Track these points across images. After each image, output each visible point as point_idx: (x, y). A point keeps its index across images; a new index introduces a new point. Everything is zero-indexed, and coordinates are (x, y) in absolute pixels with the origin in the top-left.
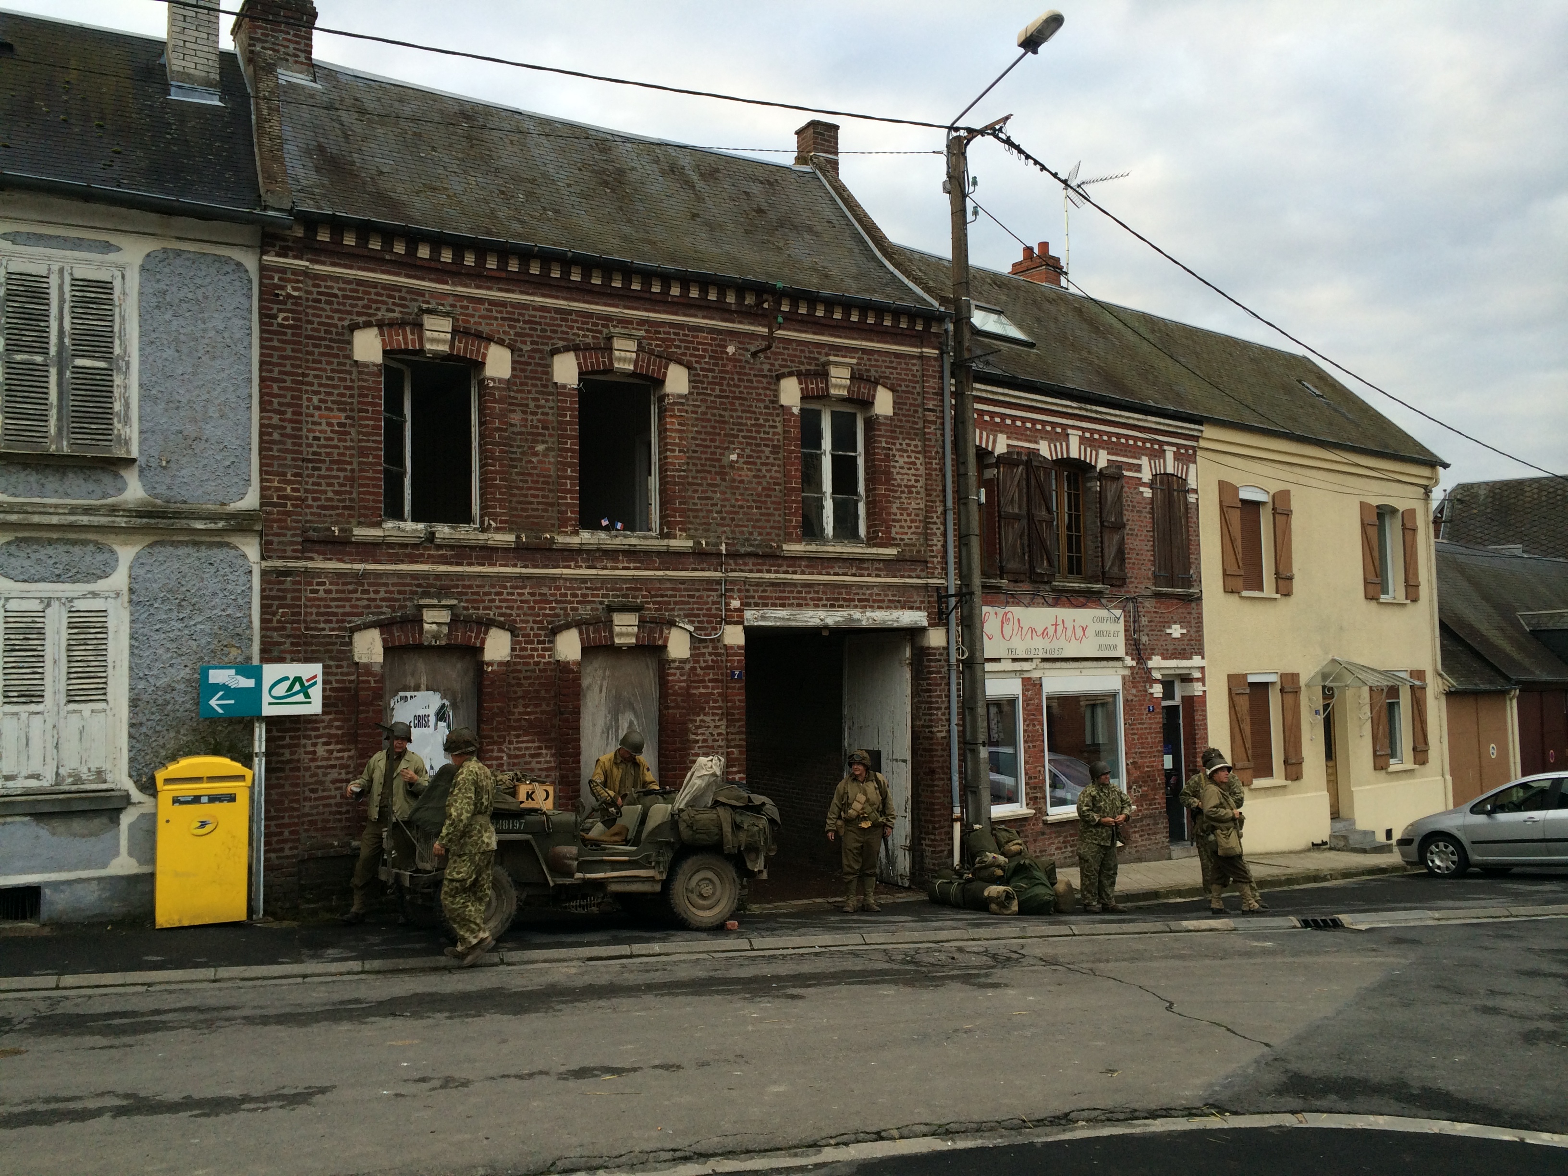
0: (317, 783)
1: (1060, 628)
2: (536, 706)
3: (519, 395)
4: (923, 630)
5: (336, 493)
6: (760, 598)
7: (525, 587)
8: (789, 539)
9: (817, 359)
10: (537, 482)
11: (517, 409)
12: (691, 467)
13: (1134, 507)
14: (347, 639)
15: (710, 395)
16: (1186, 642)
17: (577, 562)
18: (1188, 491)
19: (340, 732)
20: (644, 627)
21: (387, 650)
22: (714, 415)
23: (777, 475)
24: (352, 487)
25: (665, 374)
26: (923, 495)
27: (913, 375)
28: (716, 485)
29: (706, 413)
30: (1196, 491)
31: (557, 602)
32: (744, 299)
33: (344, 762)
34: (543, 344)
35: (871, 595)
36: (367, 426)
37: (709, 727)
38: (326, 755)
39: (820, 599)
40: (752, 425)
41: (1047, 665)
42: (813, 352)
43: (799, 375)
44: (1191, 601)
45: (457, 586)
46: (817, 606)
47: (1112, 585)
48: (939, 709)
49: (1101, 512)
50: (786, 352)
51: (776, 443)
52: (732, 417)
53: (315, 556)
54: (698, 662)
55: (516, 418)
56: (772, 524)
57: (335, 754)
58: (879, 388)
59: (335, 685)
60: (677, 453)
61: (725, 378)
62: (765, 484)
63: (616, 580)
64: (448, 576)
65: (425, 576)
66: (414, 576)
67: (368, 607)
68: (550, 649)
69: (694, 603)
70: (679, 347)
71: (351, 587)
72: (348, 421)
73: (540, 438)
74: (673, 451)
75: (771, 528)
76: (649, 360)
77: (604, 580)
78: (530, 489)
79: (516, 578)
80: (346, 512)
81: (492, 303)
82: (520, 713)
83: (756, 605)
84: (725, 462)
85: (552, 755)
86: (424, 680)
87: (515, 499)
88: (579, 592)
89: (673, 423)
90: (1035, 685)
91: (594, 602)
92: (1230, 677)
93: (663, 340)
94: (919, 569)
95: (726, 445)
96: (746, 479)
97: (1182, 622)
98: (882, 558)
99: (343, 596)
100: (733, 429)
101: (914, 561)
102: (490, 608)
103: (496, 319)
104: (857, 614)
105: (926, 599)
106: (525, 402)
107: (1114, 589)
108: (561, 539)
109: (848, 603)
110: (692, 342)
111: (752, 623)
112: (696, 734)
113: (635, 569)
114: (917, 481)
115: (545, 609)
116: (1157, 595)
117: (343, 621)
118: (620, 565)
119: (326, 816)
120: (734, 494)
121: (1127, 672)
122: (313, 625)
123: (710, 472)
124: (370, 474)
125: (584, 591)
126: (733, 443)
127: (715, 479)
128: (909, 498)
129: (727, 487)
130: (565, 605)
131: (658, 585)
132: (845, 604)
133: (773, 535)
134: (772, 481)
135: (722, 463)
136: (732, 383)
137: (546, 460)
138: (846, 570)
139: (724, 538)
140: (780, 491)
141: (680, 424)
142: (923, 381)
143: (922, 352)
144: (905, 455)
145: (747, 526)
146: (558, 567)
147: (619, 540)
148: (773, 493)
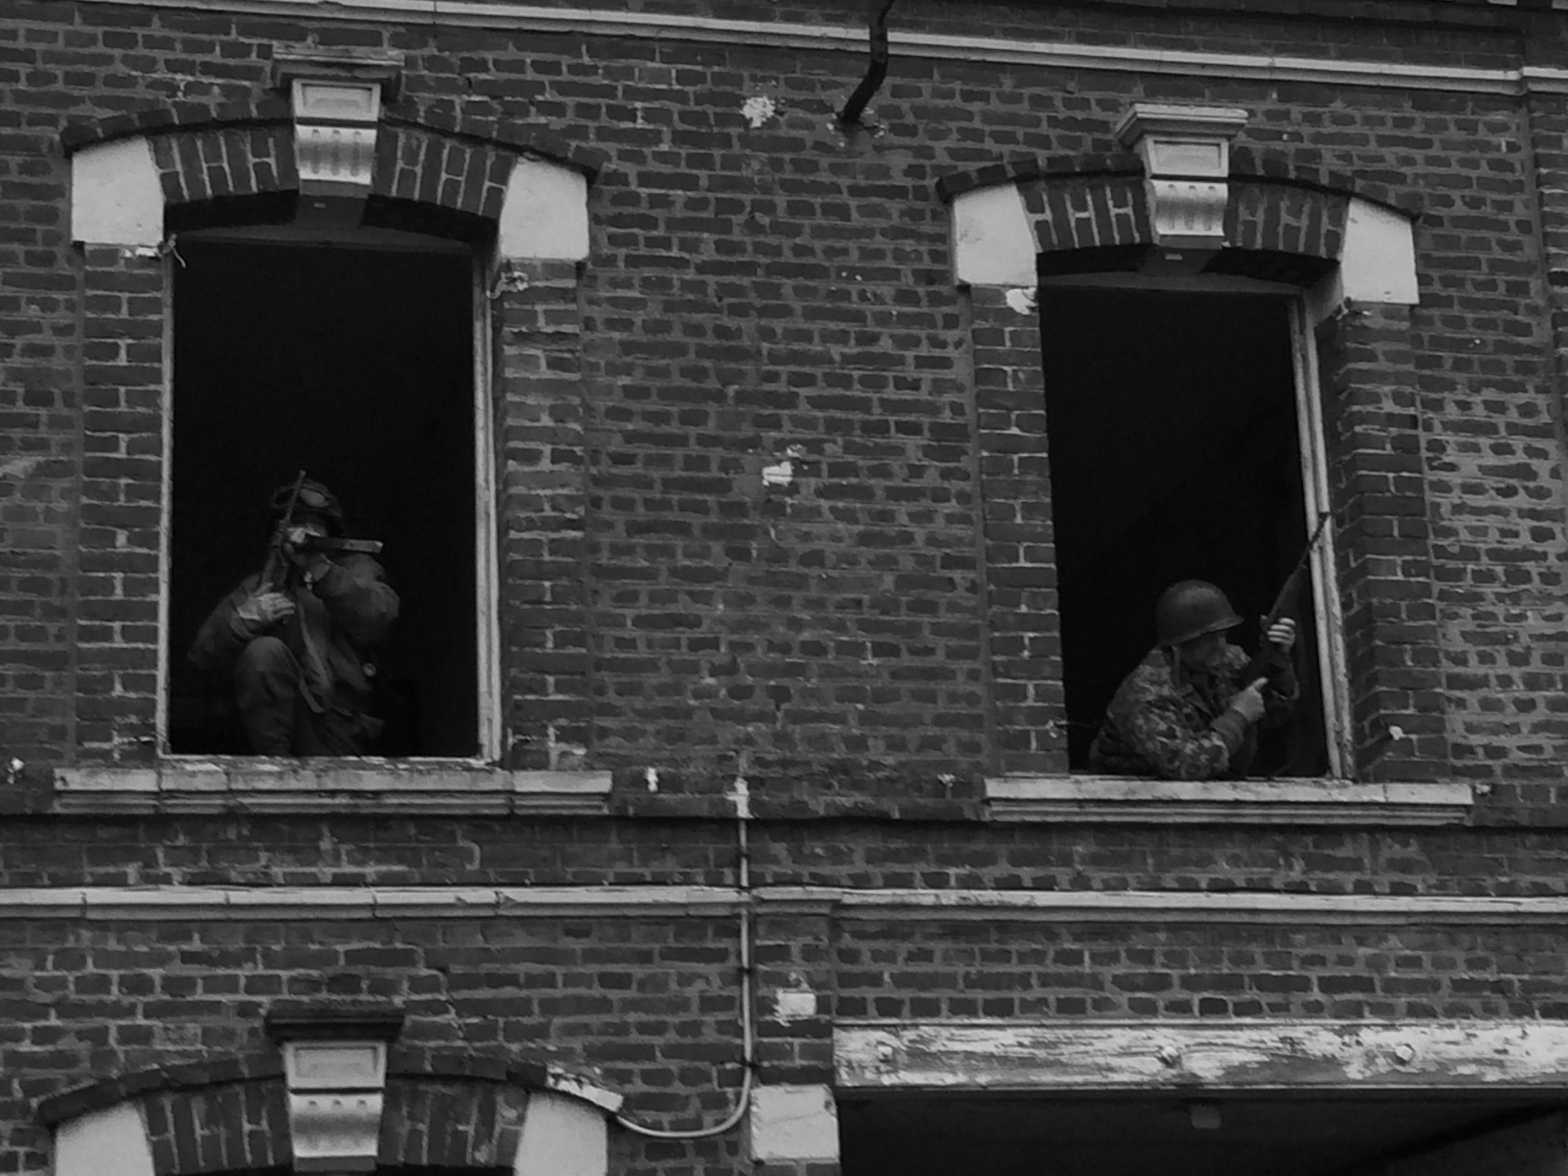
6: (900, 981)
8: (1011, 758)
9: (1104, 126)
15: (680, 264)
17: (150, 862)
20: (416, 1097)
22: (697, 330)
23: (958, 530)
25: (496, 199)
27: (1498, 165)
28: (709, 575)
29: (664, 326)
31: (64, 1009)
34: (34, 121)
35: (1375, 963)
39: (1161, 983)
40: (847, 360)
42: (1085, 104)
43: (1029, 180)
46: (1145, 1009)
50: (976, 107)
51: (946, 417)
52: (768, 334)
56: (941, 707)
58: (1356, 211)
60: (545, 465)
62: (908, 565)
63: (304, 924)
69: (629, 1005)
70: (557, 109)
73: (17, 434)
74: (533, 457)
75: (940, 721)
76: (434, 152)
77: (259, 927)
83: (888, 1007)
84: (743, 490)
88: (156, 973)
89: (529, 362)
91: (215, 1007)
93: (493, 90)
95: (747, 431)
96: (829, 548)
98: (1410, 820)
100: (773, 377)
101: (1551, 832)
104: (1319, 1039)
108: (77, 778)
109: (1281, 995)
110: (609, 91)
111: (869, 1078)
113: (384, 881)
114: (1540, 535)
115: (17, 1036)
118: (327, 872)
120: (784, 602)
123: (683, 529)
125: (178, 969)
126: (775, 423)
127: (706, 553)
128: (1515, 599)
129: (752, 580)
130: (98, 1021)
131: (479, 941)
132: (1265, 998)
133: (951, 750)
134: (937, 553)
135: (732, 497)
136: (764, 220)
137: (40, 506)
138: (1259, 872)
139: (743, 763)
140: (973, 588)
141: (553, 364)
142: (1540, 182)
143: (1525, 79)
144: (1484, 442)
145: (839, 719)
146: (76, 882)
147: (307, 780)
148: (943, 597)
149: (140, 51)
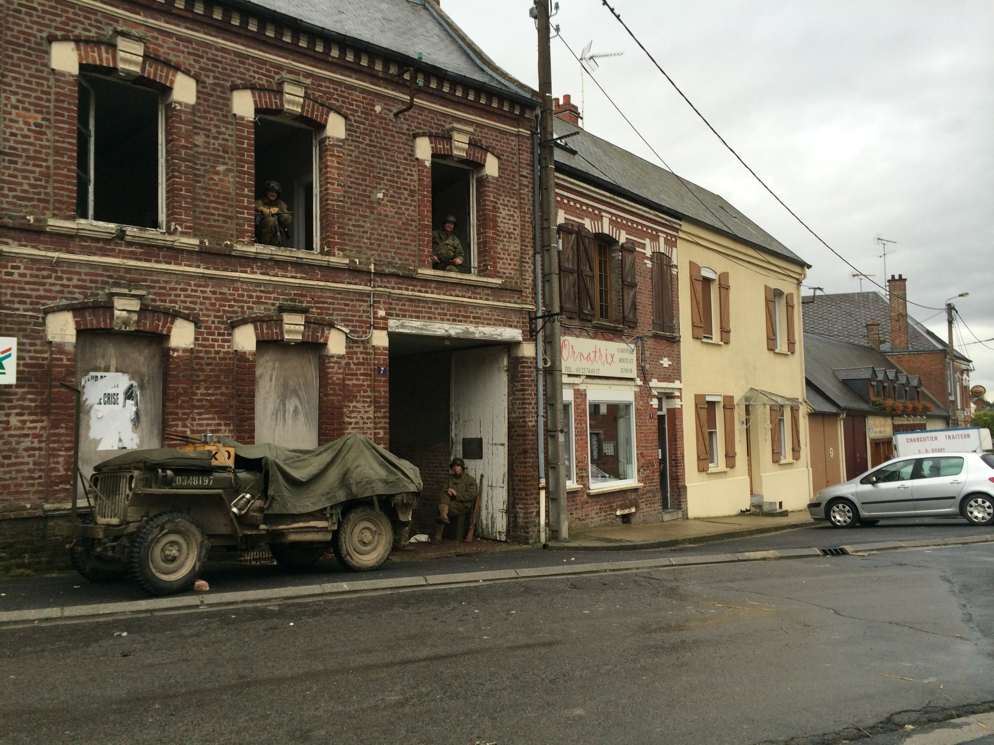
0: (10, 450)
1: (598, 354)
2: (216, 388)
3: (202, 121)
4: (518, 343)
5: (31, 185)
6: (400, 310)
7: (207, 286)
8: (422, 264)
9: (443, 126)
10: (218, 197)
11: (201, 132)
12: (346, 199)
13: (641, 273)
14: (40, 320)
15: (362, 143)
16: (671, 371)
17: (253, 269)
18: (672, 266)
19: (33, 404)
20: (309, 327)
21: (80, 332)
22: (364, 159)
23: (413, 213)
24: (47, 182)
25: (326, 120)
26: (519, 240)
27: (512, 149)
29: (359, 157)
30: (676, 267)
31: (235, 300)
32: (389, 69)
33: (37, 431)
34: (223, 80)
35: (482, 314)
36: (62, 129)
37: (360, 412)
38: (19, 425)
39: (445, 315)
40: (394, 171)
41: (589, 381)
42: (440, 120)
43: (430, 136)
44: (674, 342)
45: (145, 280)
46: (442, 320)
47: (629, 327)
48: (530, 404)
49: (622, 275)
50: (420, 117)
51: (412, 188)
52: (379, 163)
53: (10, 241)
54: (352, 358)
55: (200, 140)
56: (409, 252)
57: (29, 425)
58: (489, 155)
59: (28, 361)
60: (336, 186)
61: (373, 131)
62: (404, 220)
63: (285, 286)
64: (137, 270)
65: (116, 268)
66: (106, 267)
67: (61, 292)
68: (228, 341)
69: (349, 310)
70: (337, 100)
71: (45, 273)
72: (44, 123)
73: (221, 160)
74: (333, 184)
75: (409, 255)
76: (314, 106)
77: (276, 286)
78: (211, 202)
79: (200, 277)
80: (41, 205)
81: (180, 38)
82: (202, 394)
83: (398, 315)
84: (373, 198)
85: (230, 431)
86: (113, 363)
87: (198, 209)
88: (254, 294)
89: (332, 161)
90: (582, 395)
91: (267, 303)
92: (695, 395)
93: (324, 93)
94: (516, 296)
95: (375, 185)
96: (390, 214)
97: (669, 357)
98: (490, 285)
99: (36, 280)
100: (379, 173)
101: (513, 290)
102: (176, 302)
103: (183, 52)
104: (472, 328)
105: (521, 320)
106: (208, 127)
107: (630, 330)
108: (239, 247)
109: (465, 319)
111: (394, 330)
112: (350, 417)
113: (302, 278)
114: (515, 229)
115: (225, 306)
116: (656, 337)
117: (38, 303)
118: (289, 275)
119: (19, 481)
120: (380, 225)
121: (637, 389)
122: (7, 305)
123: (361, 205)
124: (65, 172)
125: (259, 294)
126: (380, 184)
127: (366, 212)
128: (509, 242)
129: (375, 219)
130: (242, 304)
131: (320, 294)
132: (463, 319)
133: (410, 261)
134: (410, 218)
135: (371, 199)
136: (379, 136)
137: (227, 179)
138: (464, 293)
139: (372, 260)
140: (416, 227)
141: (338, 163)
142: (519, 154)
143: (519, 131)
144: (506, 208)
145: (390, 252)
146: (236, 271)
147: (287, 253)
148: (411, 228)
149: (247, 66)
